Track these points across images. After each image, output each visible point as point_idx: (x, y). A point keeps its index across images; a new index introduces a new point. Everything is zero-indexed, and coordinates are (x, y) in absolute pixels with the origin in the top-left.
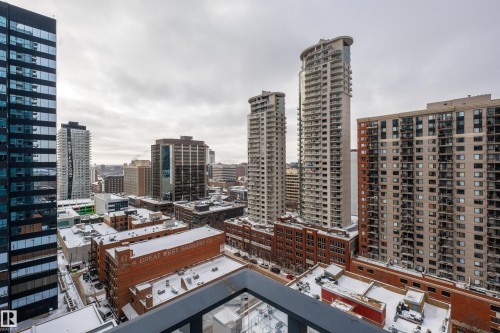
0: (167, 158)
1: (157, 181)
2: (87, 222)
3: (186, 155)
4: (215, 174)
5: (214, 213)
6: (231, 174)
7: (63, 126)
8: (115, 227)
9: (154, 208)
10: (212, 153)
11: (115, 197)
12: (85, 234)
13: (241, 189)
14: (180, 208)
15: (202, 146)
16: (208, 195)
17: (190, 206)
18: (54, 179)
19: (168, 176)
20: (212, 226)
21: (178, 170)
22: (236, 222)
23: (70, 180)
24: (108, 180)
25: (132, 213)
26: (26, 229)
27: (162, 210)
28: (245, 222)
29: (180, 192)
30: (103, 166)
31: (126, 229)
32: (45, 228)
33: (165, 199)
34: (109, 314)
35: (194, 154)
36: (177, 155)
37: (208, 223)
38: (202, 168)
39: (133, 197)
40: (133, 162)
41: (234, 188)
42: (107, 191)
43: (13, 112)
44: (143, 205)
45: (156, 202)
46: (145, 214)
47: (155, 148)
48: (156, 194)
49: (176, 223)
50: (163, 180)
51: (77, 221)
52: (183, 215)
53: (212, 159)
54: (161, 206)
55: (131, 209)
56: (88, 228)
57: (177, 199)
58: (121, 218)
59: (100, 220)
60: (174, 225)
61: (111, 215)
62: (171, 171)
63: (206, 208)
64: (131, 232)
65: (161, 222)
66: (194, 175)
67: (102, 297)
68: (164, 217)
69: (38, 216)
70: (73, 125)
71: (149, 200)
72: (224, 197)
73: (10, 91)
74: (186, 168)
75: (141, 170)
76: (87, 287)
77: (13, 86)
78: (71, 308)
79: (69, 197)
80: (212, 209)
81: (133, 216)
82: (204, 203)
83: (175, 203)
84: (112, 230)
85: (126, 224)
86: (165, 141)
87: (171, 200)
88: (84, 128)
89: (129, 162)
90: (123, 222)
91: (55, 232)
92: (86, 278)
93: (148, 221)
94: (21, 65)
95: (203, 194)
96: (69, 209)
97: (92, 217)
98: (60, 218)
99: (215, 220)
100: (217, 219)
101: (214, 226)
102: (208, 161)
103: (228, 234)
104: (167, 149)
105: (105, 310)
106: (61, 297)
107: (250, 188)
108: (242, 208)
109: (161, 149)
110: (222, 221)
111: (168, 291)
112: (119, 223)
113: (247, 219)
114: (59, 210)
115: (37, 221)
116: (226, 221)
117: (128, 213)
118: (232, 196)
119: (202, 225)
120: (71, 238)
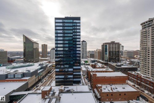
0: (106, 49)
1: (103, 55)
2: (86, 65)
3: (113, 47)
4: (124, 54)
5: (124, 68)
6: (131, 55)
7: (82, 42)
8: (92, 67)
9: (102, 63)
10: (123, 47)
11: (92, 59)
12: (86, 68)
13: (136, 60)
14: (110, 64)
15: (119, 44)
16: (121, 61)
17: (114, 64)
18: (80, 54)
19: (107, 54)
20: (122, 73)
21: (110, 52)
22: (133, 73)
23: (83, 54)
24: (91, 54)
25: (96, 64)
26: (76, 64)
27: (105, 64)
28: (138, 74)
29: (110, 59)
30: (89, 51)
31: (95, 68)
32: (79, 65)
33: (105, 61)
34: (91, 89)
35: (115, 47)
36: (110, 48)
37: (121, 71)
38: (119, 52)
39: (97, 59)
40: (97, 50)
41: (132, 60)
42: (90, 57)
43: (74, 39)
44: (99, 62)
45: (103, 62)
46: (100, 65)
47: (103, 46)
48: (103, 59)
49: (109, 69)
50: (105, 55)
51: (84, 64)
52: (111, 67)
53: (123, 49)
54: (105, 63)
55: (96, 63)
56: (86, 66)
57: (109, 62)
58: (94, 65)
59: (89, 65)
60: (108, 70)
61: (91, 64)
62: (108, 53)
63: (120, 66)
64: (96, 69)
65: (104, 68)
66: (115, 54)
67: (89, 84)
68: (105, 67)
69: (77, 62)
70: (83, 41)
71: (101, 61)
72: (127, 63)
73: (73, 35)
74: (113, 52)
75: (99, 52)
76: (86, 80)
77: (74, 34)
78: (83, 85)
79: (83, 58)
80: (122, 67)
81: (97, 65)
82: (119, 64)
83: (109, 63)
84: (91, 68)
85: (95, 67)
86: (106, 43)
87: (107, 62)
88: (85, 42)
89: (95, 50)
90: (94, 66)
91: (80, 66)
92: (86, 78)
93: (101, 67)
94: (75, 29)
95: (119, 61)
96: (83, 61)
97: (87, 64)
98: (81, 63)
99: (124, 70)
100: (125, 71)
101: (123, 72)
102: (121, 50)
103: (129, 77)
104: (106, 46)
105: (90, 88)
106: (81, 81)
107: (141, 60)
108: (137, 68)
109: (104, 46)
110: (127, 72)
111: (107, 89)
112: (93, 66)
113: (139, 73)
114: (81, 61)
115: (77, 63)
116: (129, 72)
117: (95, 64)
118: (132, 63)
119: (119, 71)
120: (83, 68)
